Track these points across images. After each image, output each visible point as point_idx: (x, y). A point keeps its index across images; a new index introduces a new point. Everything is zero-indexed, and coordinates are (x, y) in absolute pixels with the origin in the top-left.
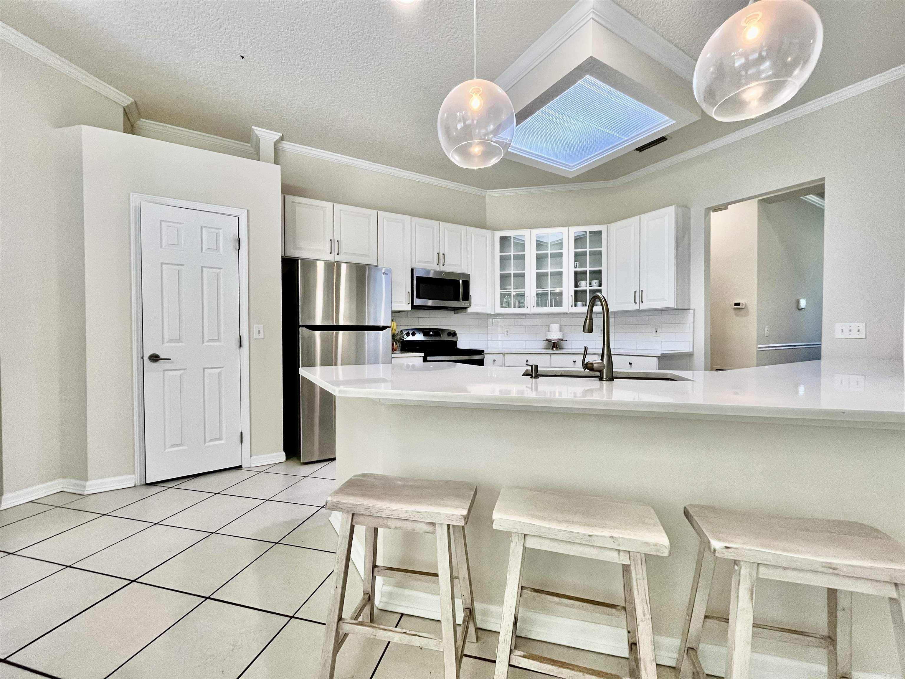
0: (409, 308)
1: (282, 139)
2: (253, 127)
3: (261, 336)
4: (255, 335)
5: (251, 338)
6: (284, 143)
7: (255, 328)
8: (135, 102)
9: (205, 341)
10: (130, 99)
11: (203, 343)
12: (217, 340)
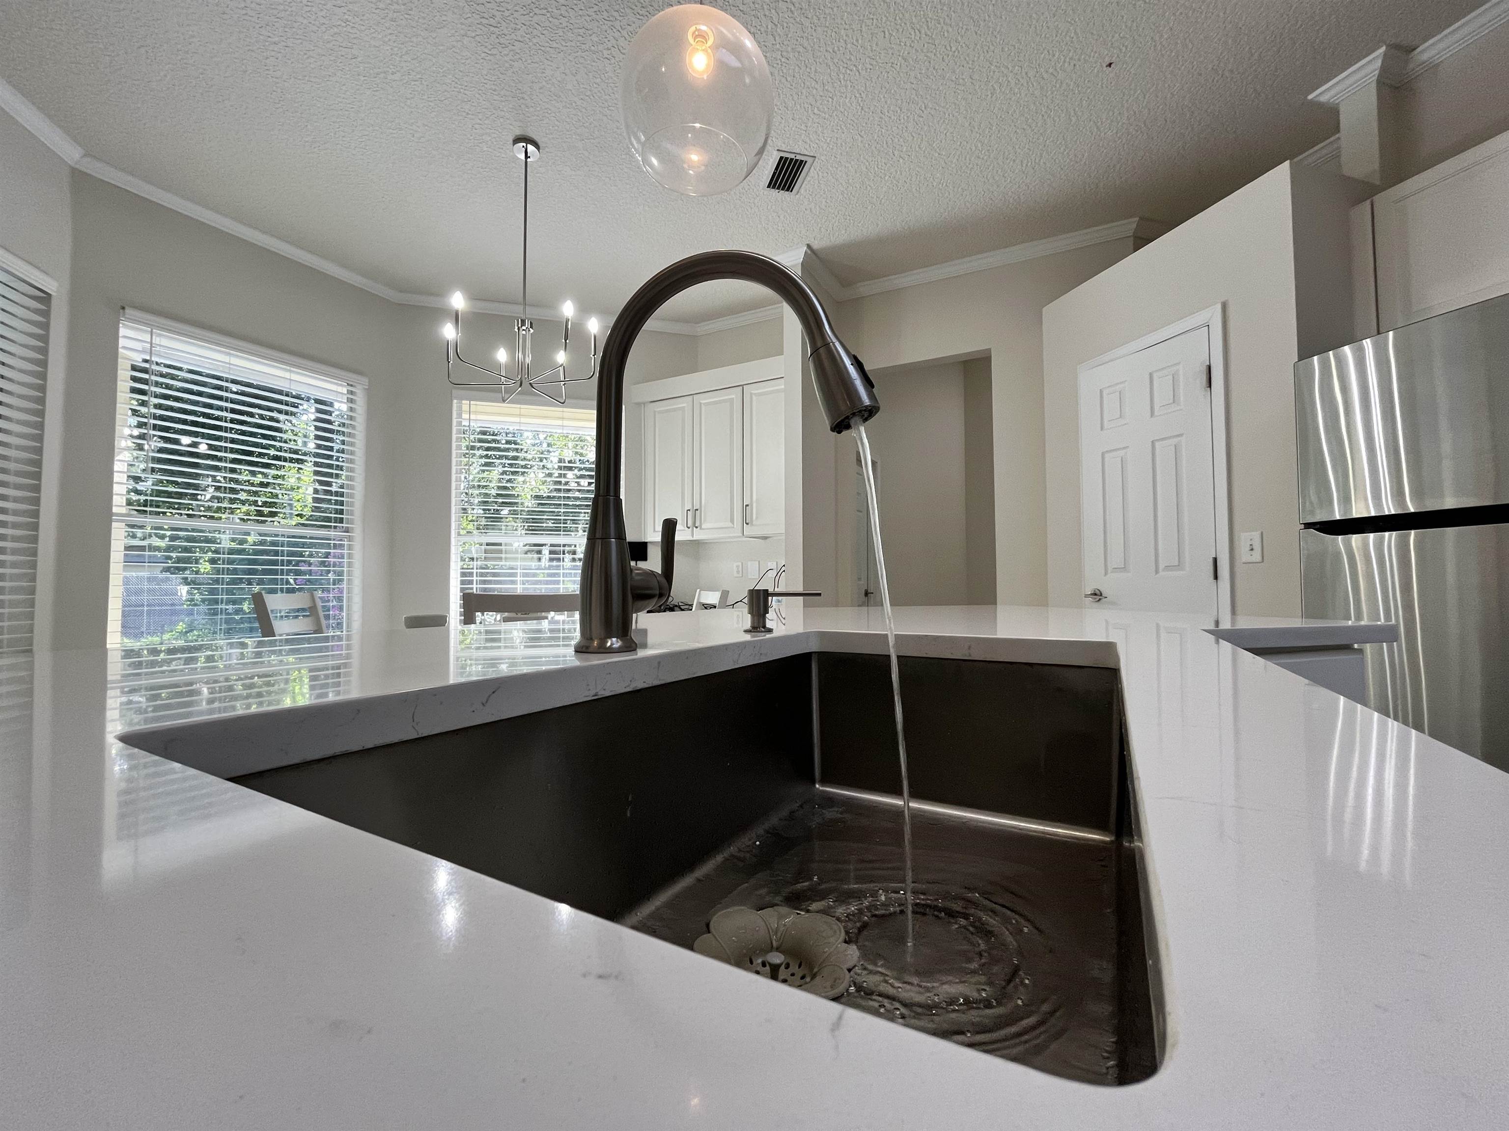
1: (1401, 51)
2: (1310, 97)
4: (1244, 555)
5: (1236, 564)
8: (1142, 219)
9: (1161, 568)
11: (1157, 572)
12: (1179, 566)
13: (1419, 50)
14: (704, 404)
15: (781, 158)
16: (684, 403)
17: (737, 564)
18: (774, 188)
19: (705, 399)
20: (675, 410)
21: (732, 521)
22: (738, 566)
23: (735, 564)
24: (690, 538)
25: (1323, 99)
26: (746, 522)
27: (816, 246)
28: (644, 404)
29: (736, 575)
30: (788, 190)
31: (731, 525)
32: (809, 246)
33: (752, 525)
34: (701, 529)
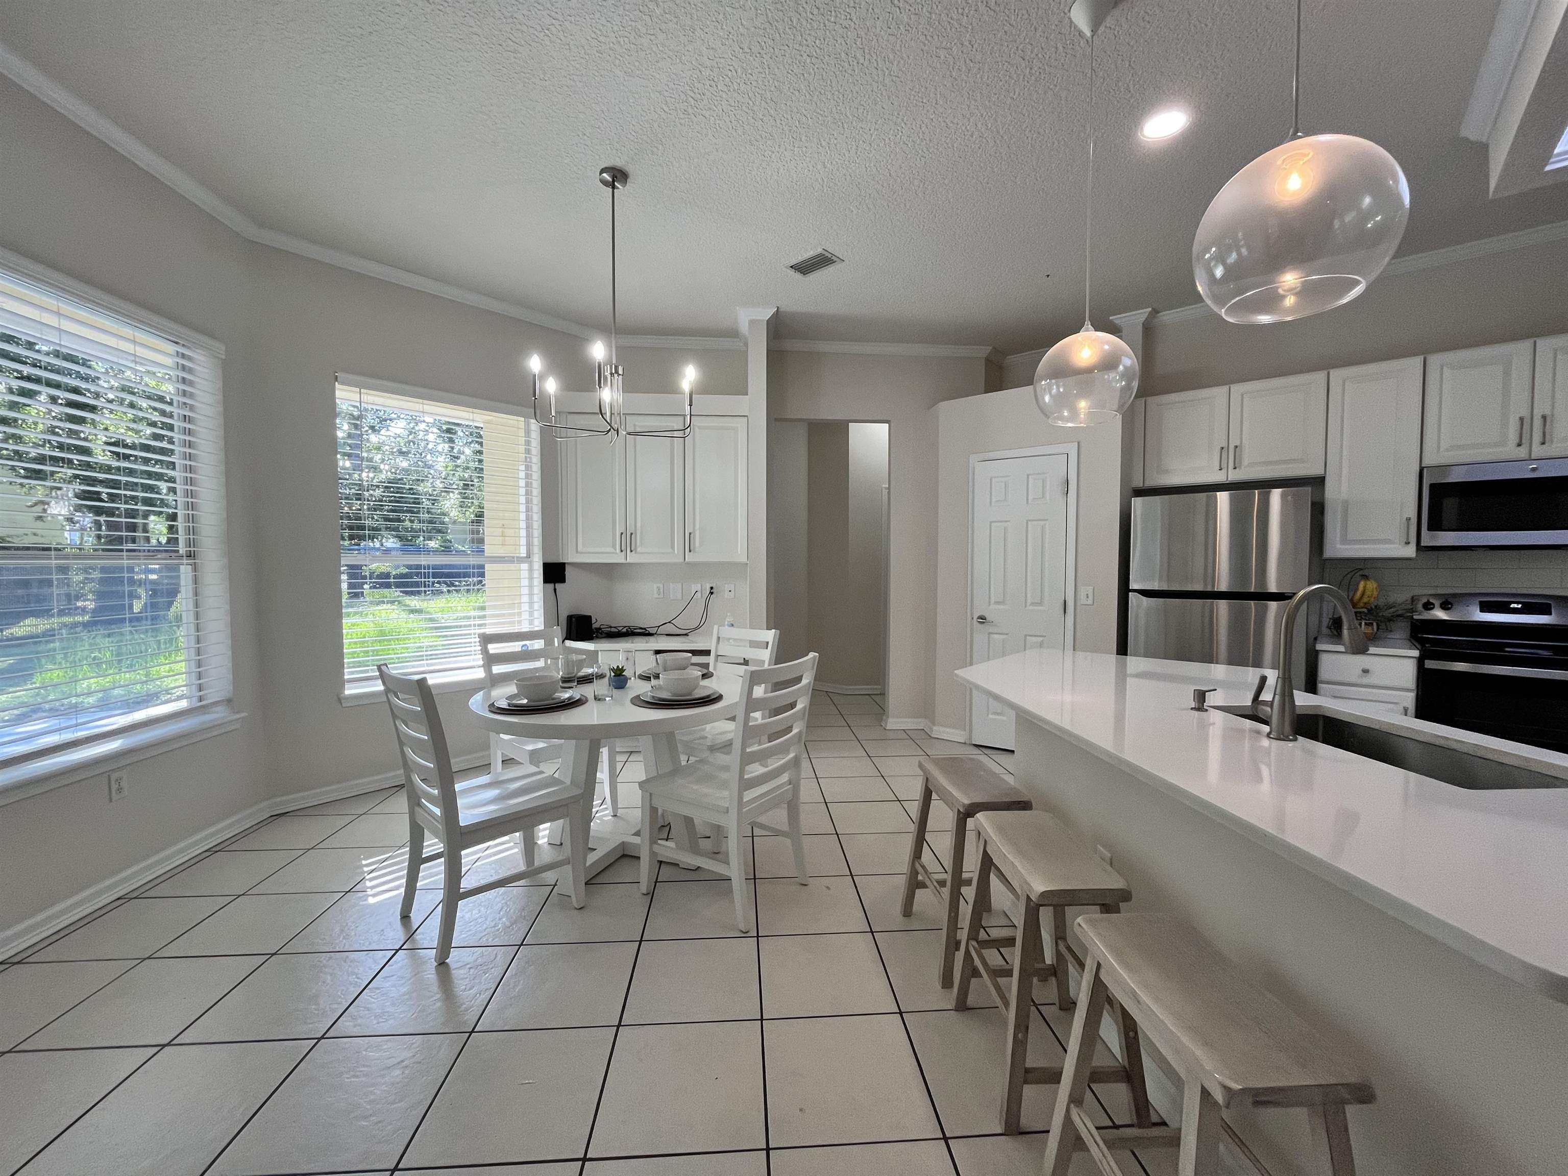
0: (1410, 551)
1: (1155, 312)
2: (1111, 318)
3: (1090, 602)
4: (1083, 600)
5: (1078, 604)
6: (1161, 316)
7: (1083, 592)
8: (994, 348)
9: (1028, 604)
10: (988, 347)
11: (1026, 606)
12: (1040, 604)
13: (1161, 314)
15: (820, 254)
17: (658, 585)
21: (672, 547)
24: (623, 561)
25: (1117, 322)
26: (689, 549)
29: (656, 596)
31: (671, 551)
32: (773, 311)
33: (694, 552)
34: (636, 553)
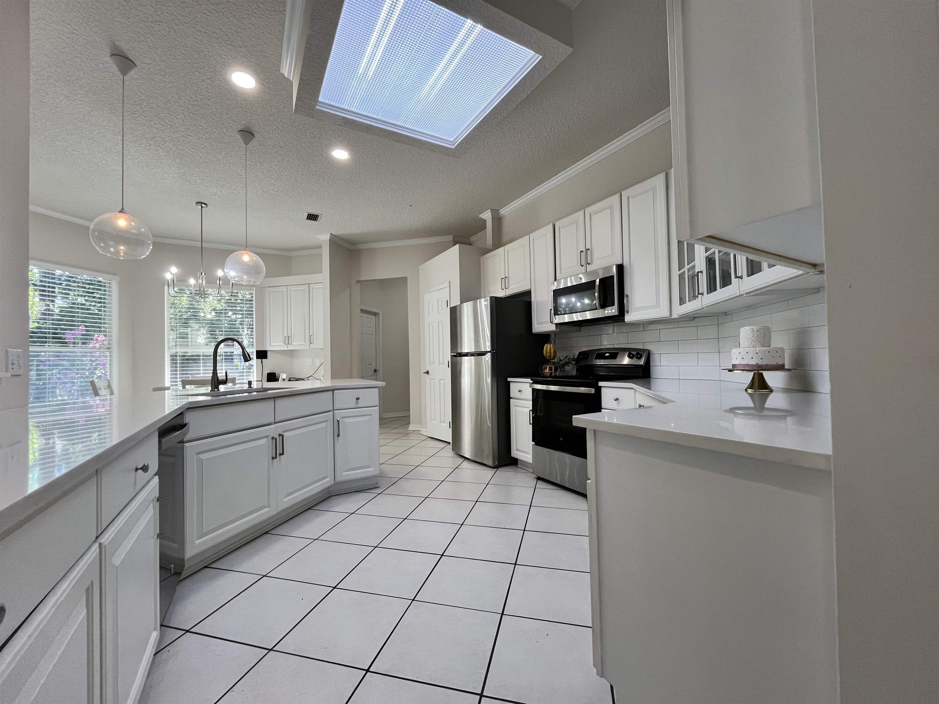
0: (554, 327)
1: (496, 210)
2: (480, 216)
6: (501, 212)
14: (293, 290)
15: (308, 214)
16: (284, 289)
18: (309, 219)
19: (293, 288)
20: (279, 291)
21: (305, 342)
22: (311, 361)
23: (310, 360)
24: (287, 349)
26: (310, 343)
27: (334, 234)
28: (265, 287)
29: (310, 364)
30: (315, 220)
31: (304, 343)
32: (331, 234)
33: (314, 344)
34: (292, 345)
